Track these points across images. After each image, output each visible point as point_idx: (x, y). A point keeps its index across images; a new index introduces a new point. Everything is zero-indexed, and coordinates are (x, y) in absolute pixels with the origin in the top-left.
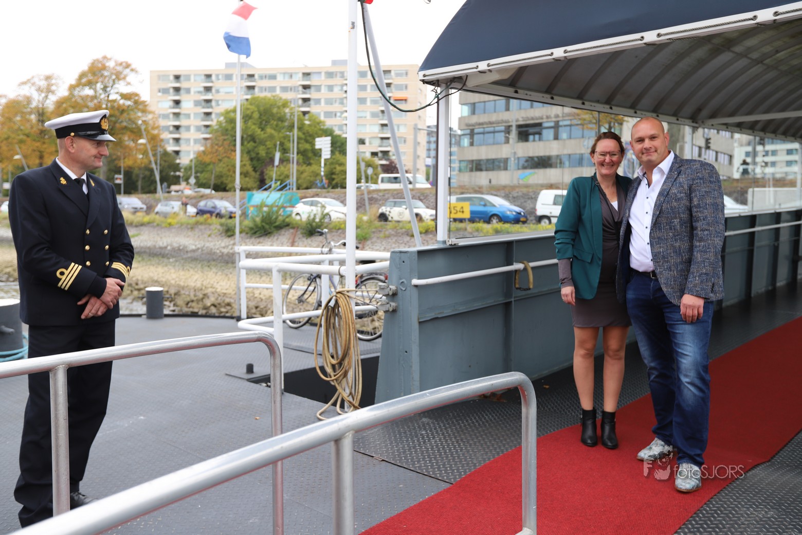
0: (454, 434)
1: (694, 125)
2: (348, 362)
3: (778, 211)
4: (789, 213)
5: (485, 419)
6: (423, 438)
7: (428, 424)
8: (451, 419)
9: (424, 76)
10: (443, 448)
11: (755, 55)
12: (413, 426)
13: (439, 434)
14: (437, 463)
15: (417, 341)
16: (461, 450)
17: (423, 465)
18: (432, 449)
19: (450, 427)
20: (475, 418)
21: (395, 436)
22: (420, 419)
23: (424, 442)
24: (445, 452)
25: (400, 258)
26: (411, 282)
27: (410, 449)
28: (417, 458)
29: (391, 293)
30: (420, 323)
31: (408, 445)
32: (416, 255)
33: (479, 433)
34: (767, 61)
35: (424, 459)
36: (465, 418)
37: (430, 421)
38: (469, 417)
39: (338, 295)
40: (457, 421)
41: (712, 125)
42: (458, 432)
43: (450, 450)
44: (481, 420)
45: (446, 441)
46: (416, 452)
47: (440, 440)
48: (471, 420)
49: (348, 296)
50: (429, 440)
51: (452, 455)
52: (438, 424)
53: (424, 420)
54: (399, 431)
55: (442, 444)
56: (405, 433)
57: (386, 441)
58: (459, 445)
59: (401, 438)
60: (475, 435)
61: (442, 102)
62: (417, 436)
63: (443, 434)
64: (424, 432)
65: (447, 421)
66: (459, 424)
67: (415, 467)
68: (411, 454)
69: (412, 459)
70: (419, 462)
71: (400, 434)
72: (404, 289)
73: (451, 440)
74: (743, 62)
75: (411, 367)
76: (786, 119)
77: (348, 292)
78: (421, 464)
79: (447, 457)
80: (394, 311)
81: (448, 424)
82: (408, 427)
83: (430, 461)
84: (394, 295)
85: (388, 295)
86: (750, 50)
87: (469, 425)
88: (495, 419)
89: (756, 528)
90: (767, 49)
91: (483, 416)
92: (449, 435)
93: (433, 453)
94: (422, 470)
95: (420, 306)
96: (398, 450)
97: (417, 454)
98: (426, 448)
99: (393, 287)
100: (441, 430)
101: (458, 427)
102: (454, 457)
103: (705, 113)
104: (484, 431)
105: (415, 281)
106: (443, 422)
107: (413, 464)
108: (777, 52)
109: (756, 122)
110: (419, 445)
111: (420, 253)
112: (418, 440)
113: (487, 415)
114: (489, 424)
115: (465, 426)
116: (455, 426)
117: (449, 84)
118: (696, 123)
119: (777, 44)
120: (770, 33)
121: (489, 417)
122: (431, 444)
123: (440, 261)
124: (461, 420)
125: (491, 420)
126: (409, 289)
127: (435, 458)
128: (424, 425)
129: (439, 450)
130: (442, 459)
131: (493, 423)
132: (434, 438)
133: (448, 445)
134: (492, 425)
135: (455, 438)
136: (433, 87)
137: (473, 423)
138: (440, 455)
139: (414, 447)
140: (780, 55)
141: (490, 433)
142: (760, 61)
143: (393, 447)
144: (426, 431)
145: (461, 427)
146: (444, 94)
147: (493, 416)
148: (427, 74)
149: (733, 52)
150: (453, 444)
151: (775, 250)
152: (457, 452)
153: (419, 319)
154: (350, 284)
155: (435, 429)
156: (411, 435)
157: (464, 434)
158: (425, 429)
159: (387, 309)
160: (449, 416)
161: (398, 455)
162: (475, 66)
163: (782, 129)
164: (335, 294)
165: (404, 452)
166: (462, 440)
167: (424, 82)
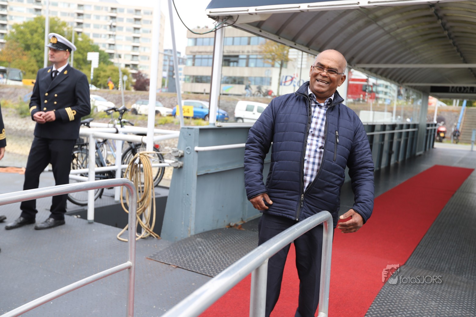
0: (220, 249)
1: (350, 66)
2: (147, 202)
3: (385, 124)
4: (390, 125)
5: (237, 239)
6: (201, 251)
7: (202, 242)
8: (216, 239)
9: (210, 12)
10: (216, 258)
11: (387, 29)
12: (192, 243)
13: (211, 249)
14: (215, 268)
15: (195, 188)
16: (228, 259)
17: (205, 269)
18: (209, 258)
19: (217, 244)
20: (231, 238)
21: (182, 251)
22: (196, 239)
23: (203, 254)
24: (218, 260)
25: (187, 132)
26: (194, 148)
27: (194, 259)
28: (200, 265)
29: (180, 155)
30: (198, 176)
31: (193, 256)
32: (198, 132)
33: (236, 247)
34: (392, 33)
35: (205, 265)
36: (224, 238)
37: (203, 240)
38: (227, 238)
39: (142, 156)
40: (220, 240)
41: (358, 68)
42: (223, 247)
43: (221, 259)
44: (235, 240)
45: (217, 253)
46: (199, 260)
47: (213, 252)
48: (228, 239)
49: (148, 157)
50: (205, 253)
51: (223, 262)
52: (208, 242)
53: (198, 239)
54: (184, 247)
55: (214, 255)
56: (188, 248)
57: (176, 254)
58: (226, 255)
59: (186, 251)
60: (234, 249)
61: (219, 32)
62: (197, 250)
63: (213, 249)
64: (200, 247)
65: (213, 240)
66: (222, 242)
67: (201, 271)
68: (196, 262)
69: (197, 265)
70: (202, 267)
71: (185, 249)
72: (189, 153)
73: (220, 252)
74: (380, 32)
75: (191, 205)
76: (394, 69)
77: (148, 154)
78: (204, 269)
79: (220, 264)
80: (181, 167)
81: (215, 242)
82: (189, 244)
83: (210, 266)
84: (182, 156)
85: (178, 156)
86: (385, 25)
87: (228, 242)
88: (243, 239)
89: (413, 301)
90: (393, 26)
91: (235, 237)
92: (218, 249)
93: (210, 261)
94: (206, 272)
95: (198, 164)
96: (187, 260)
97: (200, 262)
98: (204, 258)
99: (181, 152)
100: (212, 246)
101: (222, 244)
102: (225, 264)
103: (355, 60)
104: (239, 246)
105: (197, 148)
106: (211, 241)
107: (199, 269)
108: (398, 28)
109: (379, 69)
110: (200, 256)
111: (202, 130)
112: (198, 253)
113: (237, 236)
114: (241, 242)
115: (226, 243)
116: (219, 243)
117: (224, 20)
118: (351, 65)
119: (399, 23)
120: (398, 16)
121: (239, 238)
122: (207, 255)
123: (211, 137)
124: (222, 239)
125: (241, 240)
126: (192, 153)
127: (213, 264)
128: (199, 243)
129: (214, 259)
130: (217, 265)
131: (243, 241)
132: (208, 251)
133: (219, 256)
134: (243, 242)
135: (222, 251)
136: (215, 21)
137: (230, 241)
138: (215, 262)
139: (197, 257)
140: (399, 31)
141: (243, 247)
142: (388, 33)
143: (182, 258)
144: (202, 247)
145: (223, 244)
146: (220, 26)
147: (241, 237)
148: (212, 11)
149: (377, 25)
150: (222, 255)
151: (382, 146)
152: (226, 260)
153: (197, 173)
154: (150, 148)
155: (207, 245)
156: (192, 249)
157: (227, 248)
158: (201, 245)
159: (177, 166)
160: (214, 237)
161: (188, 263)
162: (247, 10)
163: (390, 76)
164: (139, 155)
165: (191, 261)
166: (227, 252)
167: (209, 16)
